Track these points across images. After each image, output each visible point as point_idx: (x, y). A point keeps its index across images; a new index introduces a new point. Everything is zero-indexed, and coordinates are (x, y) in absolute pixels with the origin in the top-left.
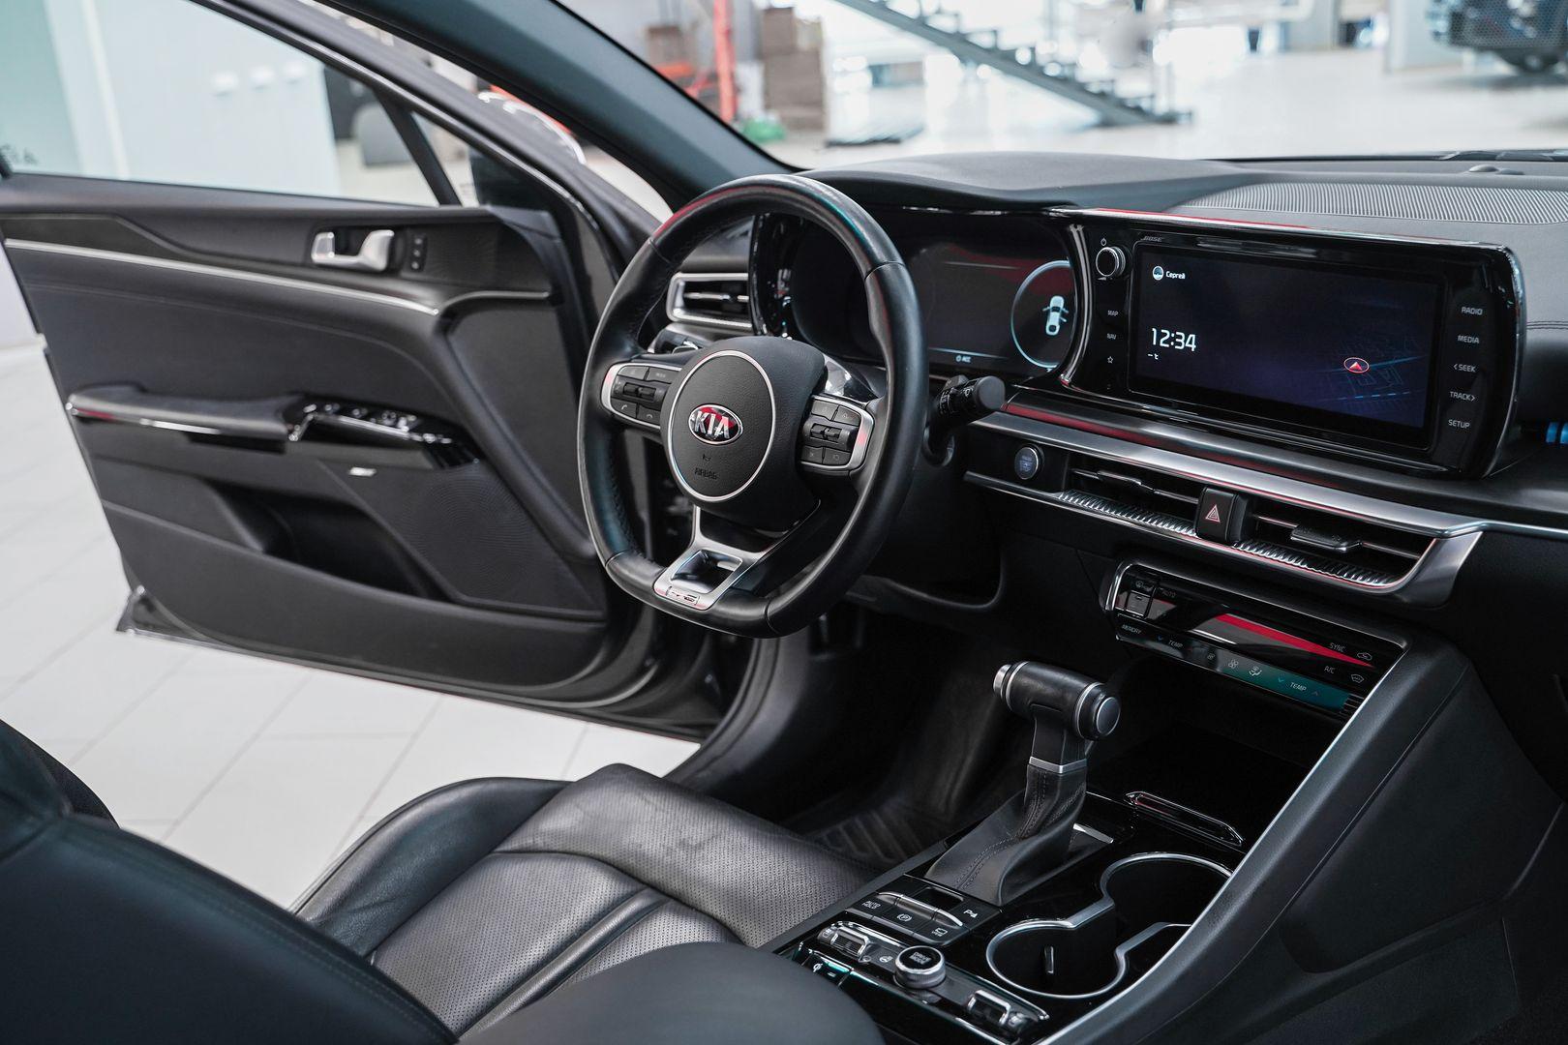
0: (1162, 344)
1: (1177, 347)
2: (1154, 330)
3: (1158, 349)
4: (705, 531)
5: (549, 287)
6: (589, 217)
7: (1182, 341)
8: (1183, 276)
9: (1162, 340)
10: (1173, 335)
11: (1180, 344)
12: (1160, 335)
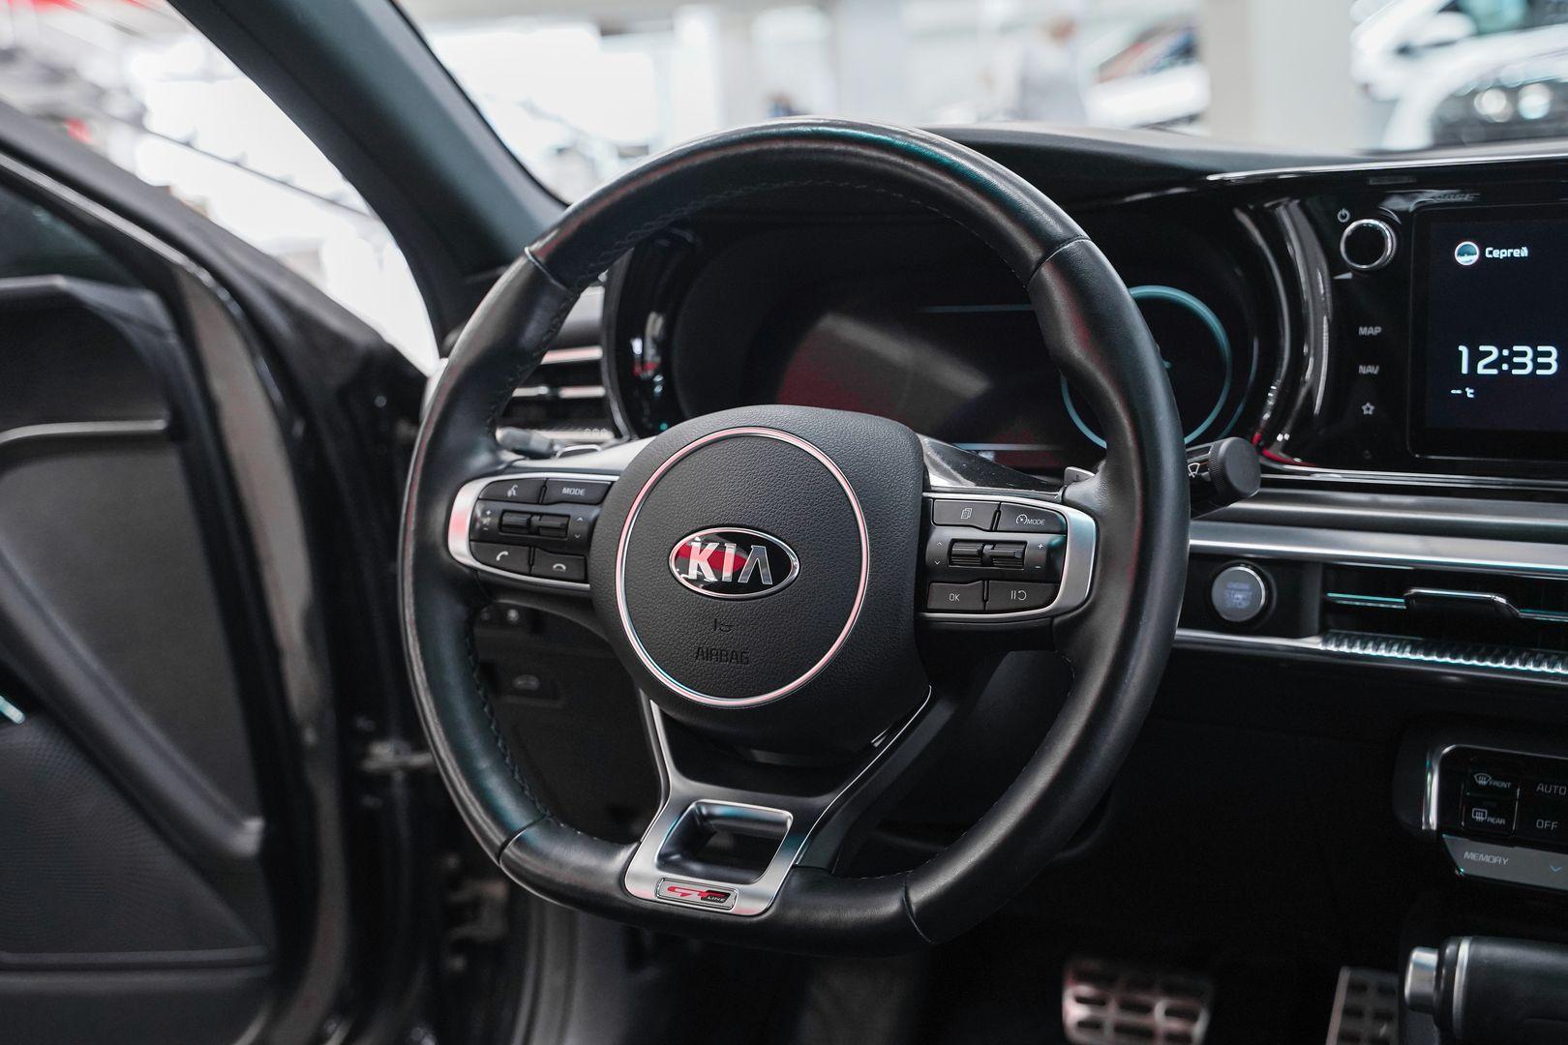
0: (1481, 370)
1: (1515, 372)
2: (1463, 349)
3: (1473, 379)
4: (686, 769)
5: (165, 412)
6: (224, 295)
7: (1528, 360)
8: (1524, 252)
9: (1481, 364)
10: (1506, 352)
11: (1523, 366)
12: (1476, 357)
